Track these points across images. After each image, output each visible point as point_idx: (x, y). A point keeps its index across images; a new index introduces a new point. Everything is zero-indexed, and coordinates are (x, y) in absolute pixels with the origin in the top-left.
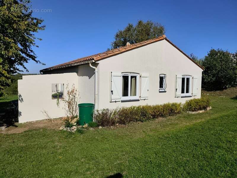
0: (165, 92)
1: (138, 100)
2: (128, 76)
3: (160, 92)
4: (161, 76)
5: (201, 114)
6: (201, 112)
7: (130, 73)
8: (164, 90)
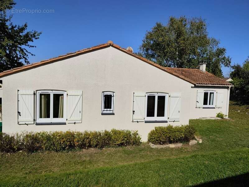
0: (113, 114)
1: (65, 124)
2: (50, 94)
3: (103, 114)
4: (106, 93)
5: (172, 149)
6: (172, 146)
7: (52, 90)
8: (111, 112)
